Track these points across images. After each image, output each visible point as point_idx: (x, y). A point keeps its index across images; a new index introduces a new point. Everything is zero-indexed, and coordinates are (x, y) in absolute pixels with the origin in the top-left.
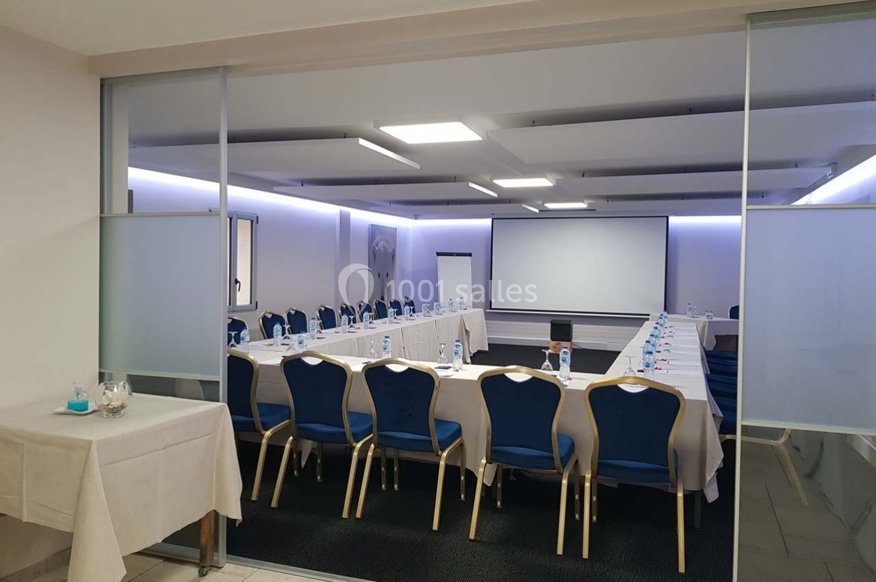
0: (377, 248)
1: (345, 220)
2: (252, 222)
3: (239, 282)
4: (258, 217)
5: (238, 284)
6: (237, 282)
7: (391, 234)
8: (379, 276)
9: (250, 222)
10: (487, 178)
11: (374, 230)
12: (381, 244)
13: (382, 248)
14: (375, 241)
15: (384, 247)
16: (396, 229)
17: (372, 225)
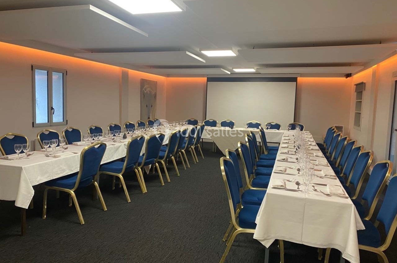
0: (145, 92)
1: (125, 76)
2: (63, 74)
3: (54, 109)
4: (67, 71)
5: (53, 110)
6: (52, 108)
7: (153, 84)
8: (147, 107)
9: (62, 74)
10: (198, 50)
11: (143, 82)
12: (148, 90)
13: (149, 92)
14: (144, 88)
15: (150, 91)
16: (157, 82)
17: (142, 79)
